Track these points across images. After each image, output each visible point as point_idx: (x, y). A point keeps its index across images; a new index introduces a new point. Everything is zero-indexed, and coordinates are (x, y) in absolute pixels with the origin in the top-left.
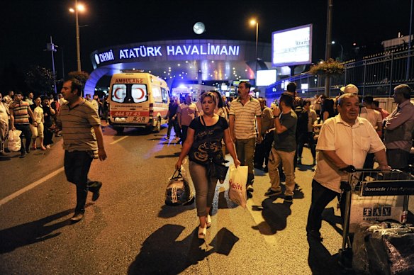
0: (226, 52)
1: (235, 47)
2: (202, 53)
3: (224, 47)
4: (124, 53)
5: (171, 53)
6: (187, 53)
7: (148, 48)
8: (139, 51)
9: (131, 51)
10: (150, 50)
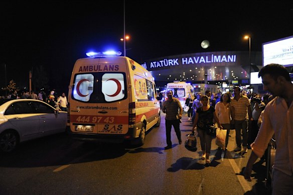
0: (225, 60)
1: (232, 56)
2: (207, 62)
3: (224, 57)
4: (154, 64)
5: (185, 62)
6: (196, 62)
7: (169, 60)
8: (163, 62)
9: (158, 63)
10: (171, 61)
